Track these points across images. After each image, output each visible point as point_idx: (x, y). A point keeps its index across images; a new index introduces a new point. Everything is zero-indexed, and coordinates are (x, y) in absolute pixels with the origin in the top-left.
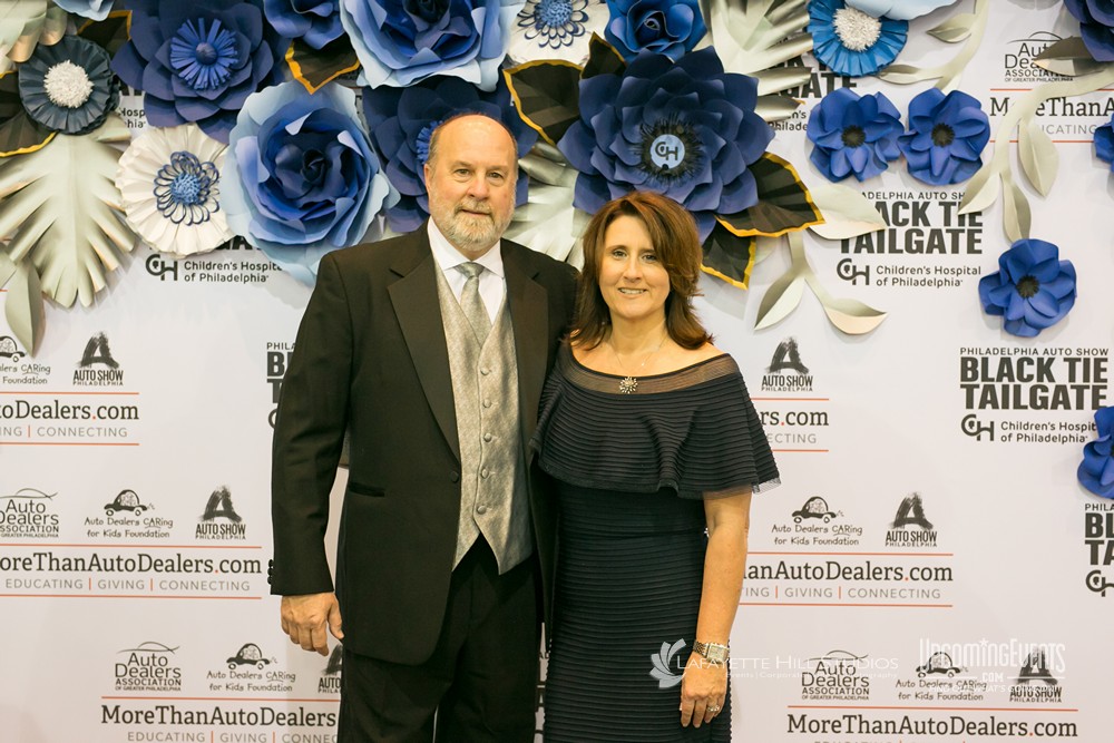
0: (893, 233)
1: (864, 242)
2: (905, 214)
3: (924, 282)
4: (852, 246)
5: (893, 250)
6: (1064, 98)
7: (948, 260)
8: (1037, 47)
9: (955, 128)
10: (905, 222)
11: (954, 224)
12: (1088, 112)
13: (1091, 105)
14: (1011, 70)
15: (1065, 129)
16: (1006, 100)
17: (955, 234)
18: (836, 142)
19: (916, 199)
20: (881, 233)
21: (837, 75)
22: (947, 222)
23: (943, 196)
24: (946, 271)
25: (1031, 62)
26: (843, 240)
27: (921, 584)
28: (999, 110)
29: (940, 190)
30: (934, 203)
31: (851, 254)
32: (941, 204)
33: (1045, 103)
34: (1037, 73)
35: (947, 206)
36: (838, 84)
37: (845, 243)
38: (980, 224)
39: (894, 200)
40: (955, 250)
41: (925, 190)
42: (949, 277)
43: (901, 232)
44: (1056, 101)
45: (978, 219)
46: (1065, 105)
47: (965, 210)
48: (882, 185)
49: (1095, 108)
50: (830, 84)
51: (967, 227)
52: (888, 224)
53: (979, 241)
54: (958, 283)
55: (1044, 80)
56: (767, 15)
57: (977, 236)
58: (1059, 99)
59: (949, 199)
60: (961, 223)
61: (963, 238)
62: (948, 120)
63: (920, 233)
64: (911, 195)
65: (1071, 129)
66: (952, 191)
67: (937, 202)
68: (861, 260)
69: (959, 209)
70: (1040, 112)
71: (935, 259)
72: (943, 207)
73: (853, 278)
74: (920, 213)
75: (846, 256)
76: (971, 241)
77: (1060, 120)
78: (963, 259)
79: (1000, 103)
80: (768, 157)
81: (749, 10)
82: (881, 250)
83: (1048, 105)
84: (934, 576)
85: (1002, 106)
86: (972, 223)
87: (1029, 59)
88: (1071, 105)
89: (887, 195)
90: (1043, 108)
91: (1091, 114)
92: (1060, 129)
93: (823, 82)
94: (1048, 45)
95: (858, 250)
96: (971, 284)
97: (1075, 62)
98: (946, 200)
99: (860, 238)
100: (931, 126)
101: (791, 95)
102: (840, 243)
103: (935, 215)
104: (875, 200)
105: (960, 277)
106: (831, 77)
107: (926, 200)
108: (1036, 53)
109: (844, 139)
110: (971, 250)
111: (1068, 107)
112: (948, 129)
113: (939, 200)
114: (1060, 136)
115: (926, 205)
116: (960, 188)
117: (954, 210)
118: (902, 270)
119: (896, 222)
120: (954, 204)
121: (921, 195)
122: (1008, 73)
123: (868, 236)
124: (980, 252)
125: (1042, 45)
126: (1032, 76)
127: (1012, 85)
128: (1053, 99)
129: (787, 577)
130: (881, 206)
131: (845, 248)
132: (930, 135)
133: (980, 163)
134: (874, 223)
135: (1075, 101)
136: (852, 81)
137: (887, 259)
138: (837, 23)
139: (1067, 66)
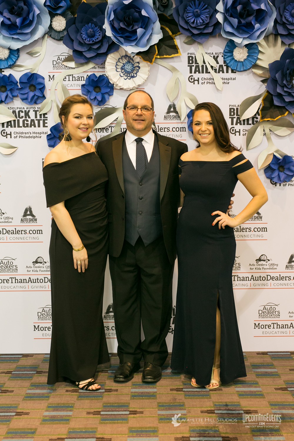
0: (18, 121)
1: (9, 124)
2: (22, 114)
3: (29, 137)
4: (5, 125)
5: (19, 126)
6: (72, 75)
7: (37, 129)
8: (63, 57)
9: (36, 86)
10: (22, 117)
11: (38, 118)
12: (80, 79)
13: (81, 77)
14: (55, 66)
15: (73, 85)
16: (53, 76)
17: (39, 121)
19: (25, 110)
20: (14, 121)
22: (36, 117)
23: (34, 108)
24: (36, 133)
25: (61, 63)
26: (2, 123)
27: (33, 235)
28: (52, 79)
29: (33, 106)
30: (31, 111)
31: (5, 128)
32: (34, 111)
33: (66, 77)
34: (63, 67)
35: (36, 112)
38: (47, 118)
39: (18, 110)
40: (39, 126)
41: (28, 106)
42: (37, 135)
43: (21, 120)
44: (70, 76)
45: (46, 116)
46: (73, 77)
47: (42, 113)
48: (14, 105)
49: (83, 78)
51: (42, 118)
52: (17, 118)
53: (47, 123)
54: (40, 137)
55: (66, 69)
57: (46, 121)
58: (71, 75)
59: (36, 109)
60: (41, 117)
61: (41, 122)
62: (33, 83)
63: (27, 121)
64: (24, 108)
65: (75, 85)
66: (37, 107)
67: (32, 110)
68: (9, 130)
70: (65, 80)
71: (32, 129)
72: (34, 112)
73: (6, 136)
74: (27, 114)
75: (3, 129)
76: (44, 123)
77: (71, 82)
78: (42, 129)
82: (15, 127)
83: (67, 77)
84: (37, 233)
85: (52, 78)
86: (44, 117)
87: (61, 62)
88: (75, 77)
89: (16, 108)
90: (66, 79)
91: (81, 80)
92: (71, 85)
94: (66, 57)
95: (7, 127)
96: (44, 137)
97: (75, 63)
98: (36, 110)
99: (8, 122)
100: (29, 85)
103: (32, 114)
104: (12, 110)
105: (41, 135)
107: (29, 110)
108: (63, 60)
109: (0, 90)
110: (44, 126)
111: (74, 78)
112: (34, 86)
113: (33, 109)
114: (71, 88)
115: (29, 111)
116: (39, 106)
117: (38, 112)
118: (22, 133)
119: (19, 117)
120: (38, 111)
121: (27, 108)
123: (10, 121)
124: (47, 127)
125: (64, 57)
126: (61, 68)
127: (55, 71)
128: (69, 75)
130: (14, 112)
131: (3, 126)
132: (28, 88)
133: (44, 97)
134: (12, 118)
135: (76, 76)
136: (3, 70)
137: (17, 129)
139: (72, 64)
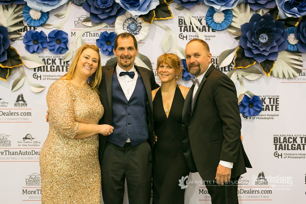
0: (47, 66)
1: (40, 69)
2: (50, 62)
4: (37, 70)
5: (47, 71)
7: (61, 73)
8: (83, 19)
9: (62, 40)
10: (50, 64)
11: (62, 64)
13: (96, 34)
14: (76, 25)
16: (75, 33)
17: (63, 67)
18: (31, 43)
20: (44, 67)
21: (32, 26)
25: (81, 23)
28: (73, 35)
29: (59, 55)
30: (57, 59)
31: (36, 72)
33: (85, 33)
34: (83, 26)
35: (61, 60)
36: (32, 28)
37: (35, 69)
39: (47, 58)
40: (63, 71)
41: (55, 55)
43: (49, 66)
45: (68, 62)
46: (90, 34)
47: (65, 60)
48: (44, 54)
49: (97, 34)
50: (30, 29)
52: (46, 64)
55: (84, 27)
56: (13, 11)
58: (88, 32)
59: (61, 58)
60: (64, 64)
61: (65, 68)
62: (59, 38)
63: (54, 66)
64: (51, 57)
65: (92, 40)
66: (62, 56)
68: (39, 73)
69: (63, 60)
70: (83, 36)
71: (57, 73)
72: (59, 60)
73: (37, 78)
74: (54, 61)
77: (88, 37)
79: (73, 33)
80: (11, 47)
81: (9, 10)
82: (44, 71)
83: (86, 34)
86: (67, 64)
87: (81, 22)
89: (45, 57)
91: (96, 36)
92: (89, 40)
93: (28, 28)
94: (85, 18)
97: (92, 23)
99: (38, 68)
100: (55, 39)
101: (20, 32)
102: (33, 69)
103: (57, 62)
104: (42, 58)
106: (30, 27)
107: (55, 58)
108: (82, 20)
109: (33, 43)
111: (91, 34)
112: (60, 40)
113: (59, 58)
114: (89, 42)
115: (55, 59)
116: (63, 55)
117: (62, 60)
118: (49, 76)
119: (48, 64)
120: (62, 59)
121: (54, 57)
122: (75, 26)
123: (41, 67)
125: (84, 18)
126: (81, 27)
127: (76, 29)
128: (87, 32)
129: (22, 155)
130: (44, 60)
132: (55, 42)
133: (67, 49)
134: (42, 64)
136: (36, 28)
137: (46, 73)
138: (30, 13)
139: (89, 24)
